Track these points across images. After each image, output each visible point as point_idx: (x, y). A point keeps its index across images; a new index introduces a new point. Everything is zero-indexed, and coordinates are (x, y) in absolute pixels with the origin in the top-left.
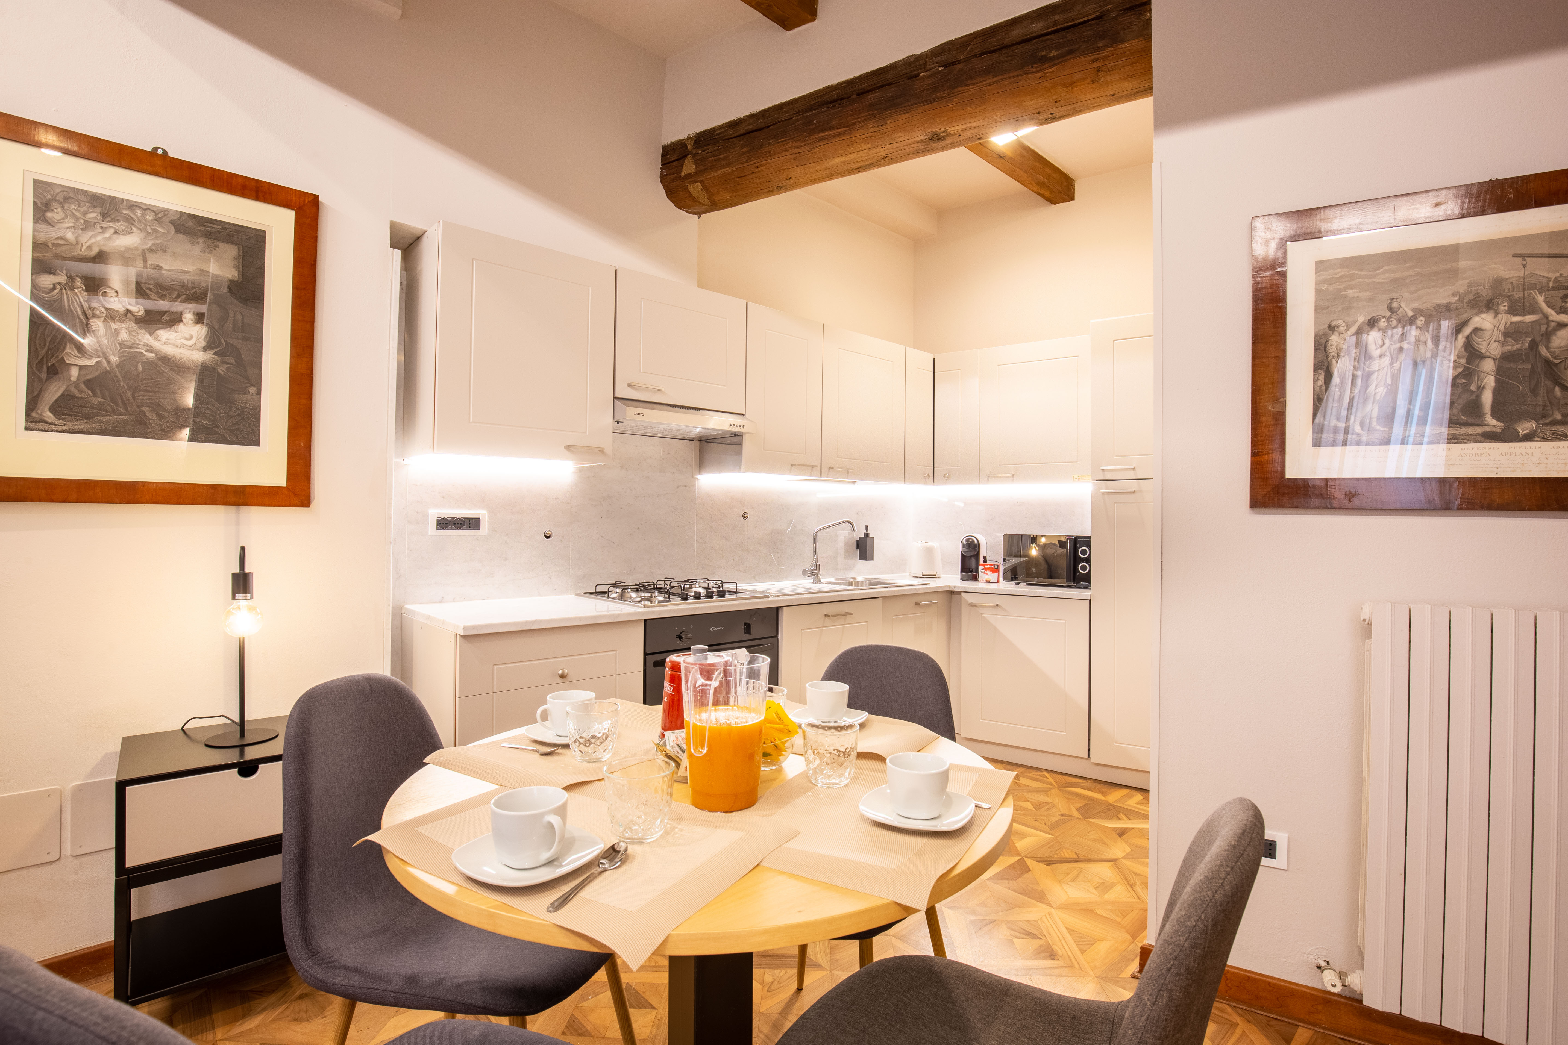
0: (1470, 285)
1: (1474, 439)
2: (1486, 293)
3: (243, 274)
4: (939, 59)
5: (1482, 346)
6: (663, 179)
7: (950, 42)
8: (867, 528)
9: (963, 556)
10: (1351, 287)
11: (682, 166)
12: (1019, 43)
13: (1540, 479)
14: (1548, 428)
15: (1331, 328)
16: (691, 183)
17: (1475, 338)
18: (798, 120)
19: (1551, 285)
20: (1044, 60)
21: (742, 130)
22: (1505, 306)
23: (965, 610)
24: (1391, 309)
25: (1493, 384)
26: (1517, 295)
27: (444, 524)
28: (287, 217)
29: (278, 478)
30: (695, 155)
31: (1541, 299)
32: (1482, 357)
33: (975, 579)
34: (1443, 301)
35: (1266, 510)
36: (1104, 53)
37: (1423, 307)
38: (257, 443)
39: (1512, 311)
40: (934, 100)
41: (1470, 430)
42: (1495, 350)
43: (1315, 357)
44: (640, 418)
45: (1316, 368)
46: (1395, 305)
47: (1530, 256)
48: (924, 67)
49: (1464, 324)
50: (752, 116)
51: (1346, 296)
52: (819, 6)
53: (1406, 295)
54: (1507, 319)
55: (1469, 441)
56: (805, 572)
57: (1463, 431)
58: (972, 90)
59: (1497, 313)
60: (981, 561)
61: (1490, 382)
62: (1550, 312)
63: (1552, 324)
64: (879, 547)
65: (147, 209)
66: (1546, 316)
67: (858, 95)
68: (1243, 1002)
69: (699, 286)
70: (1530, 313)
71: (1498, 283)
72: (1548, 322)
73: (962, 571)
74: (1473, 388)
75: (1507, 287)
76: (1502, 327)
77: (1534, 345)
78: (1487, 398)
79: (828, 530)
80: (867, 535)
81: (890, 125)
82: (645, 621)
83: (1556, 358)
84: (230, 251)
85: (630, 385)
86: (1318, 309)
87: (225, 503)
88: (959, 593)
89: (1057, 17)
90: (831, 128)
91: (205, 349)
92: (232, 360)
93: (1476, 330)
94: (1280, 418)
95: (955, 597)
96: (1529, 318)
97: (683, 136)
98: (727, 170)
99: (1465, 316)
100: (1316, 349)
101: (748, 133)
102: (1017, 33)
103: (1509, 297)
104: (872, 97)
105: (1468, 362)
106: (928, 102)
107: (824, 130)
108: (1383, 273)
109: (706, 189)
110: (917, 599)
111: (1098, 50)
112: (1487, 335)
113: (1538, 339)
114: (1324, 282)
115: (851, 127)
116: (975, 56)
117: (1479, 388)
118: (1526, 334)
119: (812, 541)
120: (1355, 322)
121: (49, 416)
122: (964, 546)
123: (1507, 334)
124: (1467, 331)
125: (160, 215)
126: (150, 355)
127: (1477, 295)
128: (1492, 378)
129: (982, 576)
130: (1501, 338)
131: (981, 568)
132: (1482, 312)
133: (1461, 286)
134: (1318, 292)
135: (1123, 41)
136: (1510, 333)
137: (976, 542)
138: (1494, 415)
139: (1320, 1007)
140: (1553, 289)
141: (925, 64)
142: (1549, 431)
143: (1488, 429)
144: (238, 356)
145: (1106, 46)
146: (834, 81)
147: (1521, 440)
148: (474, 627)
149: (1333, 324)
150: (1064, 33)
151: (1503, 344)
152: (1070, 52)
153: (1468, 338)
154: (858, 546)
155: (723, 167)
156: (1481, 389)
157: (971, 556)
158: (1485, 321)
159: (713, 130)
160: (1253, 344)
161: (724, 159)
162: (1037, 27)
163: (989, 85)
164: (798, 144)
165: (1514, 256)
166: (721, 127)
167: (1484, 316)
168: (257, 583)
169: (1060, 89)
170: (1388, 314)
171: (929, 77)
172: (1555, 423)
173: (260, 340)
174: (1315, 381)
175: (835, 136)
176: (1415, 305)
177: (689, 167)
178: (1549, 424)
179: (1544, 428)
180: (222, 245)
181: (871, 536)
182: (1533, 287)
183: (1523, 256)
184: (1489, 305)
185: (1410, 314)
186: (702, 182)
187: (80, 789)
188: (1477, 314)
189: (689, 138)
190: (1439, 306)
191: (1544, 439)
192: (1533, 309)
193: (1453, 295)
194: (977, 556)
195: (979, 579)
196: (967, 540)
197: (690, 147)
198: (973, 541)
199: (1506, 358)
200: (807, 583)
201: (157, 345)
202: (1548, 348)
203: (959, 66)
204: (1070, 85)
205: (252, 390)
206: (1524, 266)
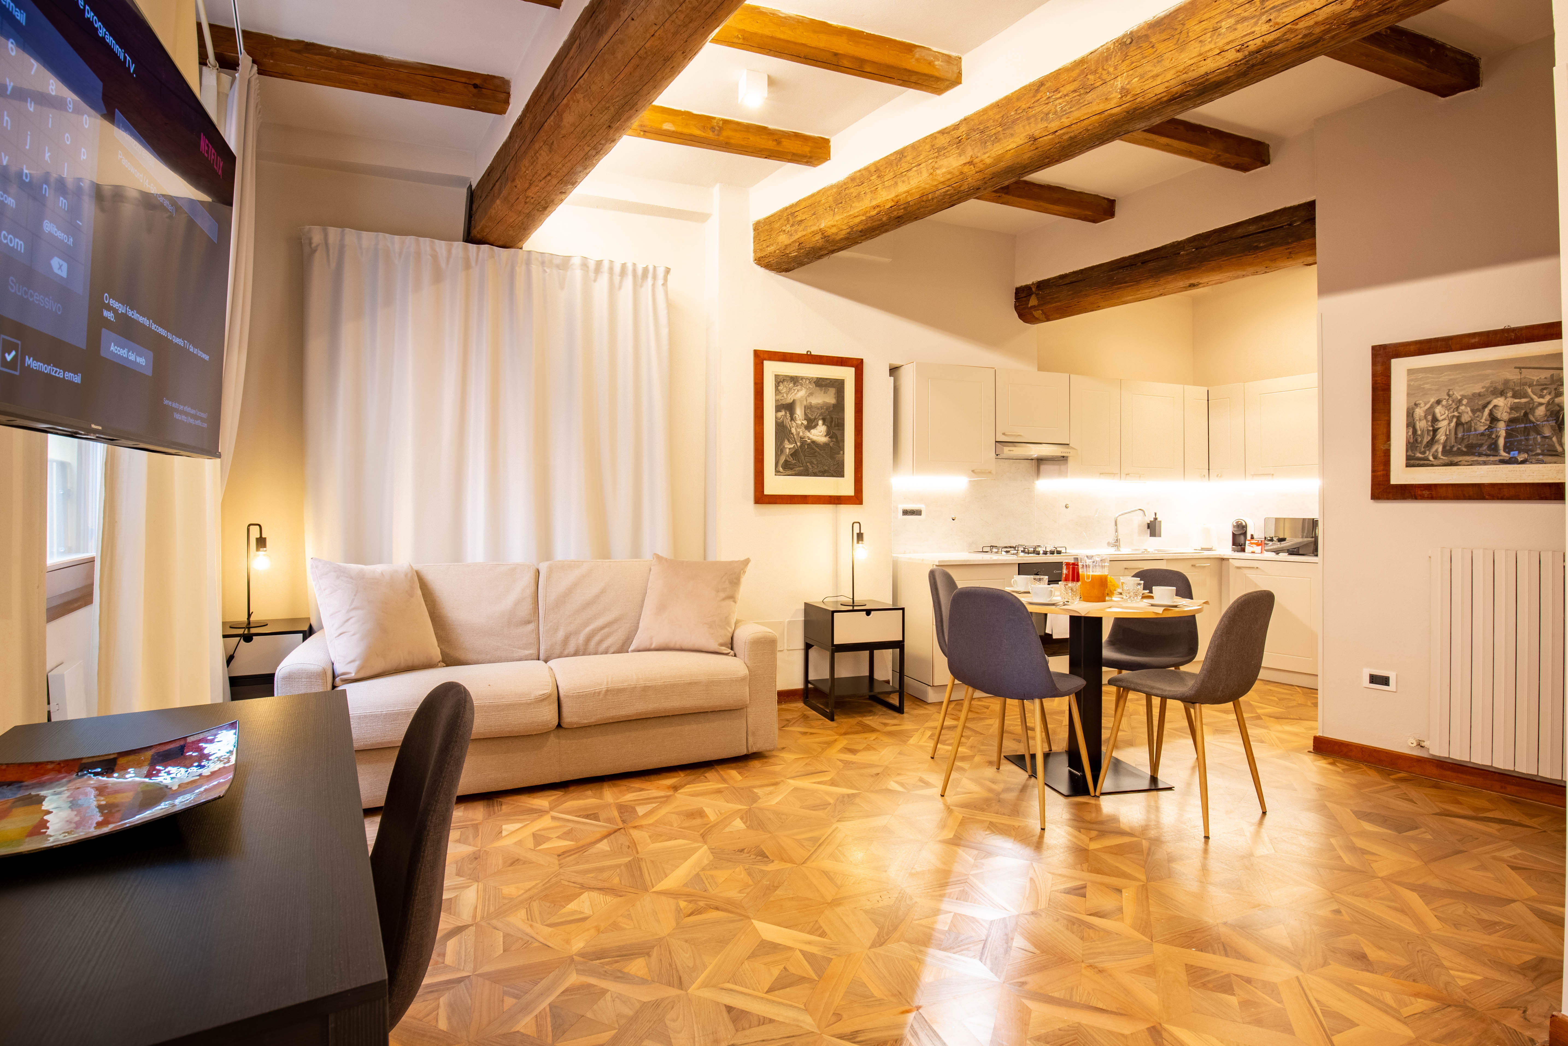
0: (1492, 383)
1: (1494, 463)
2: (1500, 387)
3: (838, 401)
4: (1192, 244)
5: (1498, 415)
6: (1016, 308)
7: (1199, 235)
8: (1156, 514)
9: (1234, 535)
10: (1427, 383)
11: (1029, 301)
12: (1242, 237)
13: (1529, 484)
14: (1534, 457)
15: (1416, 405)
16: (1035, 311)
17: (1495, 410)
18: (1104, 277)
19: (1535, 383)
20: (1257, 248)
21: (1068, 281)
22: (1510, 394)
23: (1232, 571)
24: (1449, 395)
25: (1504, 434)
26: (1517, 388)
27: (906, 513)
28: (852, 370)
29: (850, 491)
30: (1037, 295)
31: (1529, 391)
32: (1498, 420)
33: (1243, 550)
34: (1477, 391)
35: (1380, 501)
36: (1292, 246)
37: (1466, 394)
38: (843, 476)
39: (1514, 396)
40: (1190, 269)
41: (1492, 458)
42: (1505, 416)
43: (1407, 420)
44: (1011, 452)
45: (1408, 426)
46: (1451, 393)
47: (1523, 368)
48: (1183, 249)
49: (1489, 403)
50: (1074, 273)
51: (1424, 388)
52: (1116, 208)
53: (1457, 388)
54: (1512, 401)
55: (1491, 464)
56: (1109, 544)
57: (1488, 459)
58: (1213, 263)
59: (1506, 398)
60: (1249, 537)
61: (1503, 433)
62: (1534, 397)
63: (1536, 404)
64: (1164, 528)
65: (807, 379)
66: (1532, 399)
67: (1142, 263)
68: (1372, 763)
69: (1039, 370)
70: (1524, 398)
71: (1506, 382)
72: (1534, 402)
73: (1233, 545)
74: (1494, 436)
75: (1511, 384)
76: (1509, 405)
77: (1526, 414)
78: (1501, 442)
79: (1125, 515)
80: (1156, 519)
81: (1162, 281)
82: (1019, 564)
83: (1538, 421)
84: (832, 391)
85: (1004, 434)
86: (1409, 395)
87: (830, 503)
88: (1228, 559)
89: (1264, 223)
90: (1126, 282)
91: (826, 436)
92: (834, 440)
93: (1495, 406)
94: (1387, 453)
95: (1224, 562)
96: (1523, 400)
97: (1029, 282)
98: (1059, 304)
99: (1489, 399)
100: (1408, 416)
101: (1071, 283)
102: (1240, 231)
103: (1513, 390)
104: (1151, 265)
105: (1491, 423)
106: (1186, 269)
107: (1121, 283)
108: (1444, 376)
109: (1044, 313)
110: (1193, 562)
111: (1288, 243)
112: (1501, 409)
113: (1528, 411)
114: (1412, 380)
115: (1138, 282)
116: (1215, 244)
117: (1496, 436)
118: (1522, 409)
119: (1114, 523)
120: (1429, 402)
121: (781, 469)
122: (1234, 526)
123: (1511, 409)
124: (1490, 407)
125: (810, 380)
126: (809, 441)
127: (1495, 388)
128: (1504, 432)
129: (1248, 548)
130: (1509, 411)
131: (1247, 542)
132: (1498, 397)
133: (1487, 383)
134: (1409, 386)
135: (1303, 239)
136: (1513, 408)
137: (1244, 524)
138: (1504, 451)
139: (1415, 764)
140: (1536, 385)
141: (1184, 247)
142: (1534, 459)
143: (1502, 458)
144: (837, 438)
145: (1293, 242)
146: (1127, 255)
147: (1519, 464)
148: (942, 561)
149: (1417, 402)
150: (1268, 233)
151: (1510, 414)
152: (1272, 244)
153: (1490, 410)
154: (1149, 527)
155: (1056, 302)
156: (1498, 437)
157: (1240, 534)
158: (1500, 401)
159: (1049, 280)
160: (1373, 413)
161: (1057, 298)
162: (1252, 228)
163: (1223, 261)
164: (1105, 290)
165: (1515, 368)
166: (1054, 278)
167: (1499, 399)
168: (865, 536)
169: (1268, 262)
170: (1447, 398)
171: (1187, 255)
172: (1538, 454)
173: (843, 430)
174: (1407, 433)
175: (1128, 287)
176: (1462, 393)
177: (1033, 301)
178: (1534, 455)
179: (1532, 457)
180: (830, 389)
181: (1159, 520)
182: (1525, 384)
183: (1520, 368)
184: (1502, 393)
185: (1459, 398)
186: (1042, 310)
187: (789, 622)
188: (1495, 398)
189: (1033, 284)
190: (1474, 393)
191: (1531, 463)
192: (1526, 395)
193: (1483, 388)
194: (1245, 534)
195: (1246, 550)
196: (1237, 523)
197: (1034, 290)
198: (1242, 523)
199: (1511, 421)
200: (1112, 551)
201: (811, 436)
202: (1533, 416)
203: (1205, 250)
204: (1274, 260)
205: (841, 452)
206: (1521, 373)
